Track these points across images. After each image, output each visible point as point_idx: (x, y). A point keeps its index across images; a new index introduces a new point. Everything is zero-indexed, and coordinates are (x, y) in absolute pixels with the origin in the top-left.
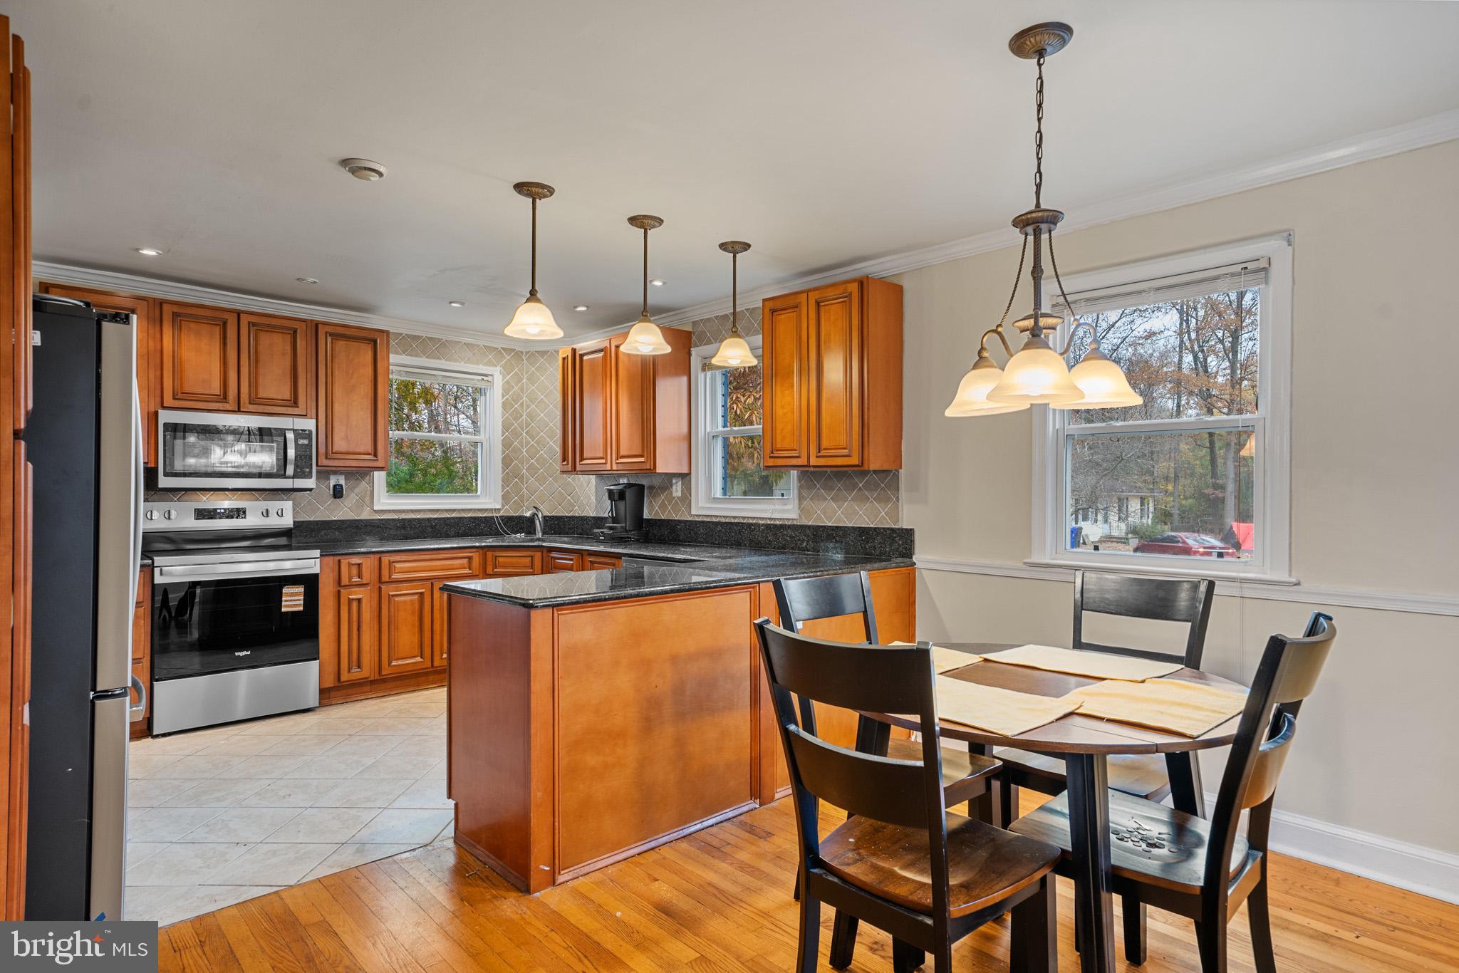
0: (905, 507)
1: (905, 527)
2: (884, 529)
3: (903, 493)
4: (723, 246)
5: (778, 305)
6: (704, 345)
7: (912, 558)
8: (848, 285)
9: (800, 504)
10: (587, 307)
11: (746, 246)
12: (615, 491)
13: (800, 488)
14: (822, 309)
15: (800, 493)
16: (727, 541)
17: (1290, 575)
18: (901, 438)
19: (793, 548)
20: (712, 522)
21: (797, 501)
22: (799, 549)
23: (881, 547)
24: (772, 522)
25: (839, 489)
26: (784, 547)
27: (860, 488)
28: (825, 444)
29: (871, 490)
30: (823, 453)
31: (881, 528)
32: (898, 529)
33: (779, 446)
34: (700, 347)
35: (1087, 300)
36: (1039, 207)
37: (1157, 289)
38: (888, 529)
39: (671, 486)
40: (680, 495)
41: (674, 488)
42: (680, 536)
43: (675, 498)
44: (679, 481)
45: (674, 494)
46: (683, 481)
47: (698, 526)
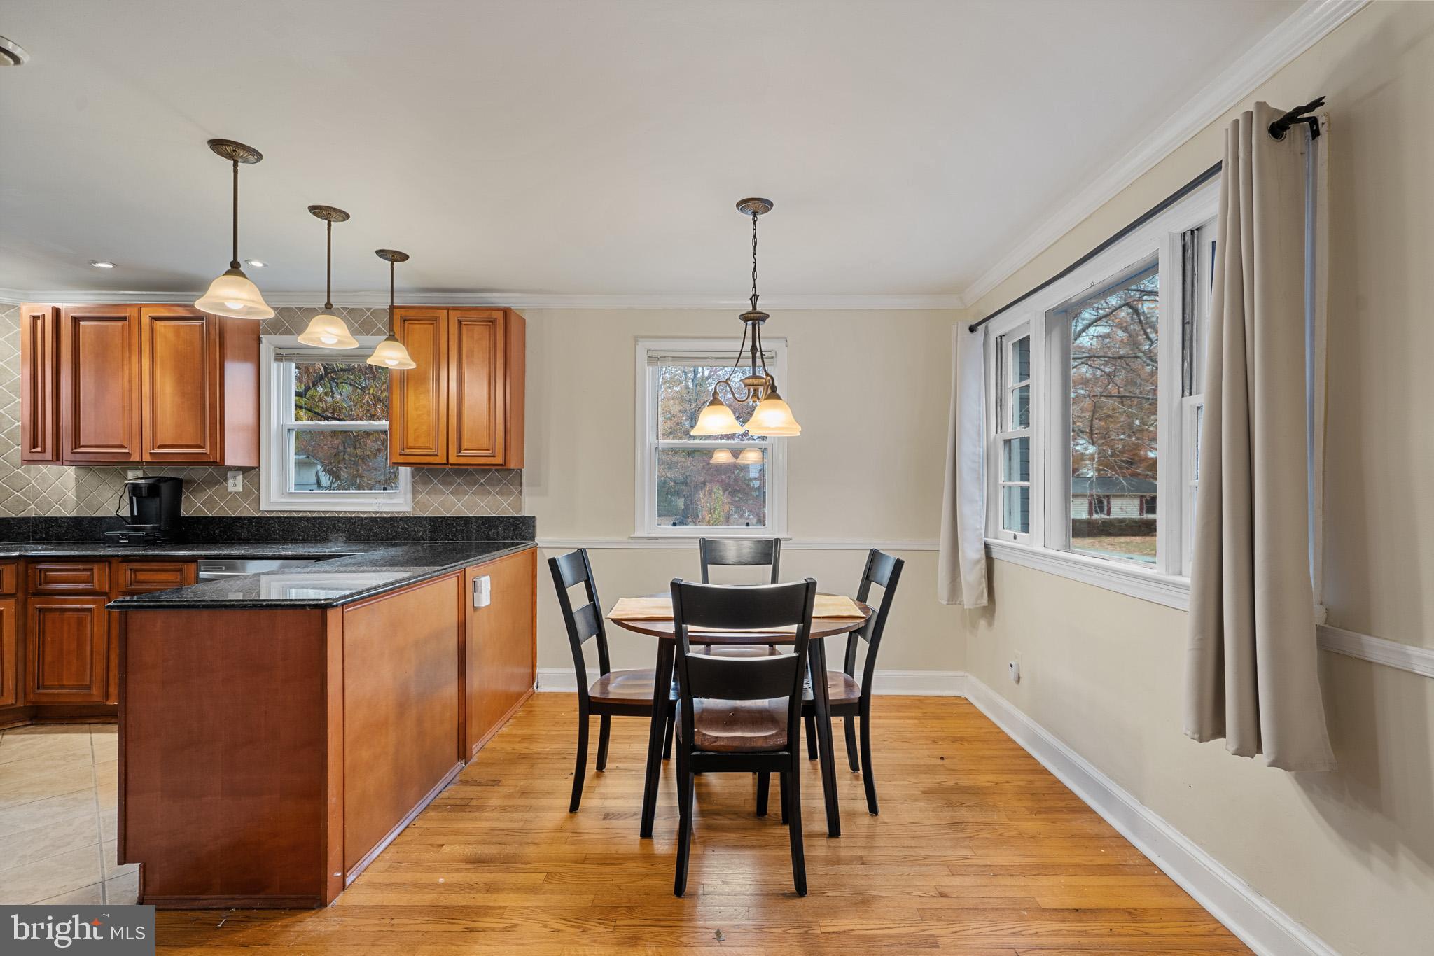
0: (527, 499)
1: (526, 515)
2: (507, 517)
3: (525, 488)
4: (381, 253)
5: (411, 314)
6: (281, 334)
7: (534, 540)
8: (493, 312)
9: (414, 498)
10: (115, 265)
11: (404, 257)
12: (143, 486)
13: (414, 483)
14: (464, 329)
15: (413, 488)
16: (316, 536)
17: (788, 534)
18: (524, 443)
19: (405, 539)
20: (294, 518)
21: (410, 496)
22: (414, 539)
23: (504, 533)
24: (377, 516)
25: (459, 484)
26: (394, 538)
27: (482, 484)
28: (465, 444)
29: (492, 485)
30: (464, 453)
31: (505, 517)
32: (521, 517)
33: (411, 444)
34: (273, 336)
35: (673, 357)
36: (755, 309)
37: (717, 358)
38: (512, 517)
39: (226, 480)
40: (241, 490)
41: (230, 482)
42: (240, 534)
43: (231, 493)
44: (239, 475)
45: (230, 489)
46: (246, 474)
47: (270, 522)
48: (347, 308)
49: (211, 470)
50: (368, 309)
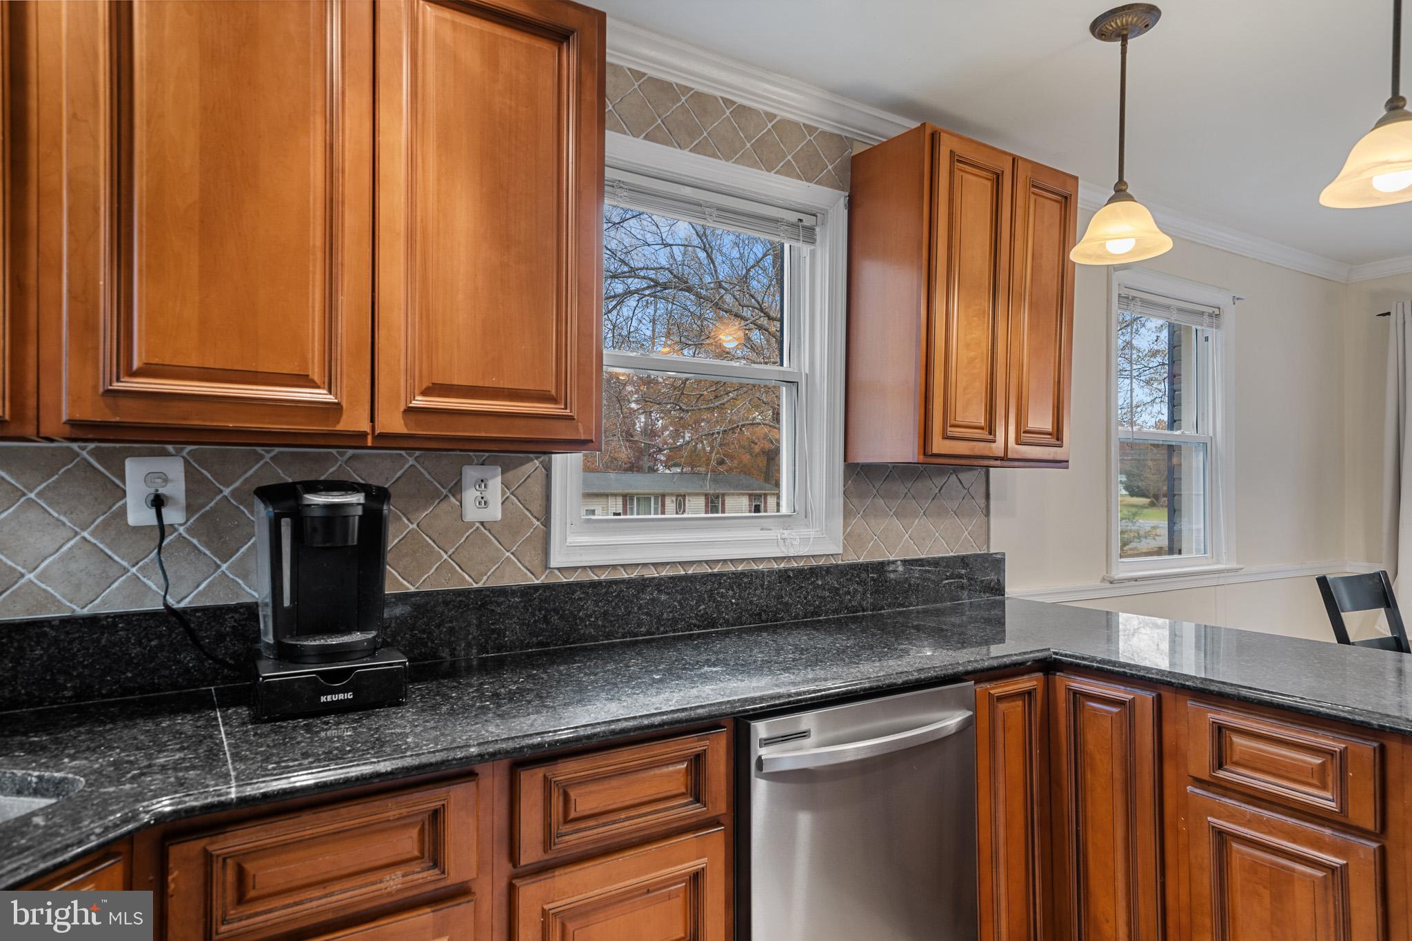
0: (993, 522)
1: (991, 551)
7: (1004, 594)
9: (847, 525)
13: (845, 496)
30: (1024, 438)
32: (985, 555)
39: (457, 489)
40: (499, 516)
41: (470, 495)
42: (500, 633)
43: (472, 524)
44: (494, 476)
45: (472, 513)
46: (510, 475)
47: (576, 596)
48: (733, 103)
49: (411, 461)
50: (771, 116)
